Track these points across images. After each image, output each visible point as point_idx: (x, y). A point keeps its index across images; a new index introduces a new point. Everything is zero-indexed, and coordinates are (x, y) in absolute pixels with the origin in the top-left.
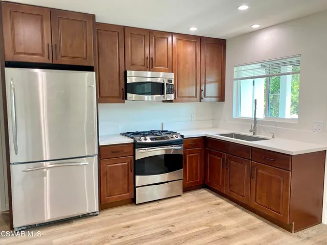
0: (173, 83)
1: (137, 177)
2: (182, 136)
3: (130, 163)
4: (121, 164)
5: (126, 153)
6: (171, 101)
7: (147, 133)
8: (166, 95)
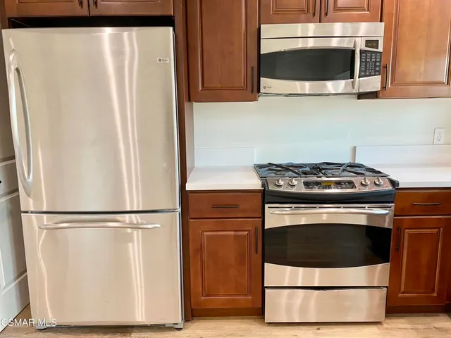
0: (380, 49)
1: (268, 267)
2: (393, 183)
3: (253, 233)
4: (232, 233)
5: (244, 211)
6: (373, 95)
7: (308, 169)
8: (357, 79)
